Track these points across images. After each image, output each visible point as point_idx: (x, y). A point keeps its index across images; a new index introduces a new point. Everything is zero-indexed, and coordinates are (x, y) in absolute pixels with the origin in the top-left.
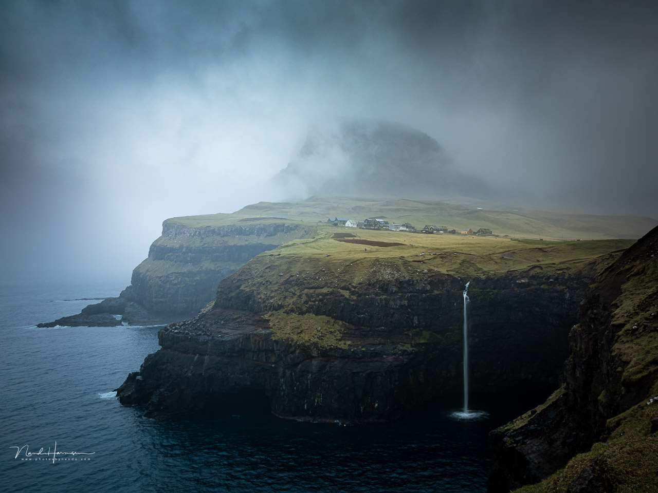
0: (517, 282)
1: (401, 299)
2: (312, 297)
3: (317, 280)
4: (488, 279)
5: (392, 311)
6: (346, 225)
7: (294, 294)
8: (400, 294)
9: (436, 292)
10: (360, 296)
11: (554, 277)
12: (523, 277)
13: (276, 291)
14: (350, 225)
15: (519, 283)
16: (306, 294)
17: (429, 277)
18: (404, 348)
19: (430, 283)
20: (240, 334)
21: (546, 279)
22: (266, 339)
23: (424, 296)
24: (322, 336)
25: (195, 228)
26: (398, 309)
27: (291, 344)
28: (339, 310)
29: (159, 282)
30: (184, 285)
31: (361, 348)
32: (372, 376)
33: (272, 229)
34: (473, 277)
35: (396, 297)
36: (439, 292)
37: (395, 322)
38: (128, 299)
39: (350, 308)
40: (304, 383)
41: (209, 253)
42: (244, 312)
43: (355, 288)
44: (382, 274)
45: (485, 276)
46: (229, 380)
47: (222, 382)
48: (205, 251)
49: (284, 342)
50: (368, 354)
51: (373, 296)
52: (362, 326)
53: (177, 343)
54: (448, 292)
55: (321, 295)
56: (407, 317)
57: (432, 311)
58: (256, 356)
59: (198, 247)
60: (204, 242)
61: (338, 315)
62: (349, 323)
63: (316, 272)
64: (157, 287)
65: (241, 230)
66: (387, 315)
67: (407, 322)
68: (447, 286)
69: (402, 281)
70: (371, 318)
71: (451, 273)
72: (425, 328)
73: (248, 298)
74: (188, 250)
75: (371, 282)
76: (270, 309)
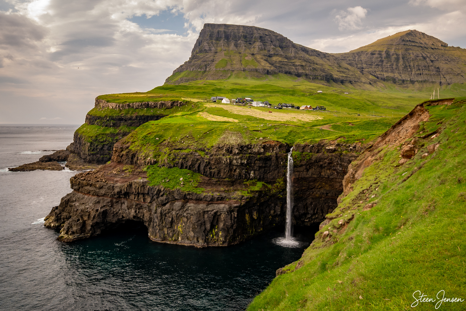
1: (241, 159)
2: (178, 156)
3: (182, 143)
4: (307, 145)
5: (235, 167)
7: (166, 153)
8: (241, 155)
9: (268, 154)
11: (353, 145)
12: (331, 145)
13: (153, 151)
14: (225, 102)
15: (328, 149)
16: (173, 153)
17: (263, 143)
18: (243, 194)
19: (264, 147)
20: (126, 182)
21: (347, 147)
22: (143, 186)
23: (258, 156)
24: (183, 184)
25: (116, 103)
26: (240, 166)
27: (161, 190)
28: (197, 166)
29: (91, 141)
30: (108, 143)
31: (210, 194)
32: (218, 214)
33: (170, 104)
34: (295, 143)
35: (238, 157)
36: (270, 154)
37: (236, 175)
38: (71, 152)
39: (204, 164)
40: (170, 217)
41: (126, 121)
42: (131, 166)
43: (209, 150)
44: (229, 140)
45: (304, 143)
46: (118, 214)
47: (113, 215)
48: (123, 119)
49: (156, 188)
50: (216, 198)
51: (221, 156)
52: (212, 177)
53: (82, 187)
54: (277, 154)
55: (184, 154)
56: (246, 172)
57: (265, 167)
58: (136, 198)
59: (118, 116)
60: (122, 113)
61: (196, 169)
62: (203, 175)
63: (182, 137)
64: (89, 144)
65: (148, 104)
66: (231, 170)
67: (246, 175)
68: (276, 150)
69: (243, 146)
70: (219, 172)
71: (280, 140)
72: (259, 180)
73: (134, 156)
74: (112, 118)
75: (221, 146)
76: (148, 164)
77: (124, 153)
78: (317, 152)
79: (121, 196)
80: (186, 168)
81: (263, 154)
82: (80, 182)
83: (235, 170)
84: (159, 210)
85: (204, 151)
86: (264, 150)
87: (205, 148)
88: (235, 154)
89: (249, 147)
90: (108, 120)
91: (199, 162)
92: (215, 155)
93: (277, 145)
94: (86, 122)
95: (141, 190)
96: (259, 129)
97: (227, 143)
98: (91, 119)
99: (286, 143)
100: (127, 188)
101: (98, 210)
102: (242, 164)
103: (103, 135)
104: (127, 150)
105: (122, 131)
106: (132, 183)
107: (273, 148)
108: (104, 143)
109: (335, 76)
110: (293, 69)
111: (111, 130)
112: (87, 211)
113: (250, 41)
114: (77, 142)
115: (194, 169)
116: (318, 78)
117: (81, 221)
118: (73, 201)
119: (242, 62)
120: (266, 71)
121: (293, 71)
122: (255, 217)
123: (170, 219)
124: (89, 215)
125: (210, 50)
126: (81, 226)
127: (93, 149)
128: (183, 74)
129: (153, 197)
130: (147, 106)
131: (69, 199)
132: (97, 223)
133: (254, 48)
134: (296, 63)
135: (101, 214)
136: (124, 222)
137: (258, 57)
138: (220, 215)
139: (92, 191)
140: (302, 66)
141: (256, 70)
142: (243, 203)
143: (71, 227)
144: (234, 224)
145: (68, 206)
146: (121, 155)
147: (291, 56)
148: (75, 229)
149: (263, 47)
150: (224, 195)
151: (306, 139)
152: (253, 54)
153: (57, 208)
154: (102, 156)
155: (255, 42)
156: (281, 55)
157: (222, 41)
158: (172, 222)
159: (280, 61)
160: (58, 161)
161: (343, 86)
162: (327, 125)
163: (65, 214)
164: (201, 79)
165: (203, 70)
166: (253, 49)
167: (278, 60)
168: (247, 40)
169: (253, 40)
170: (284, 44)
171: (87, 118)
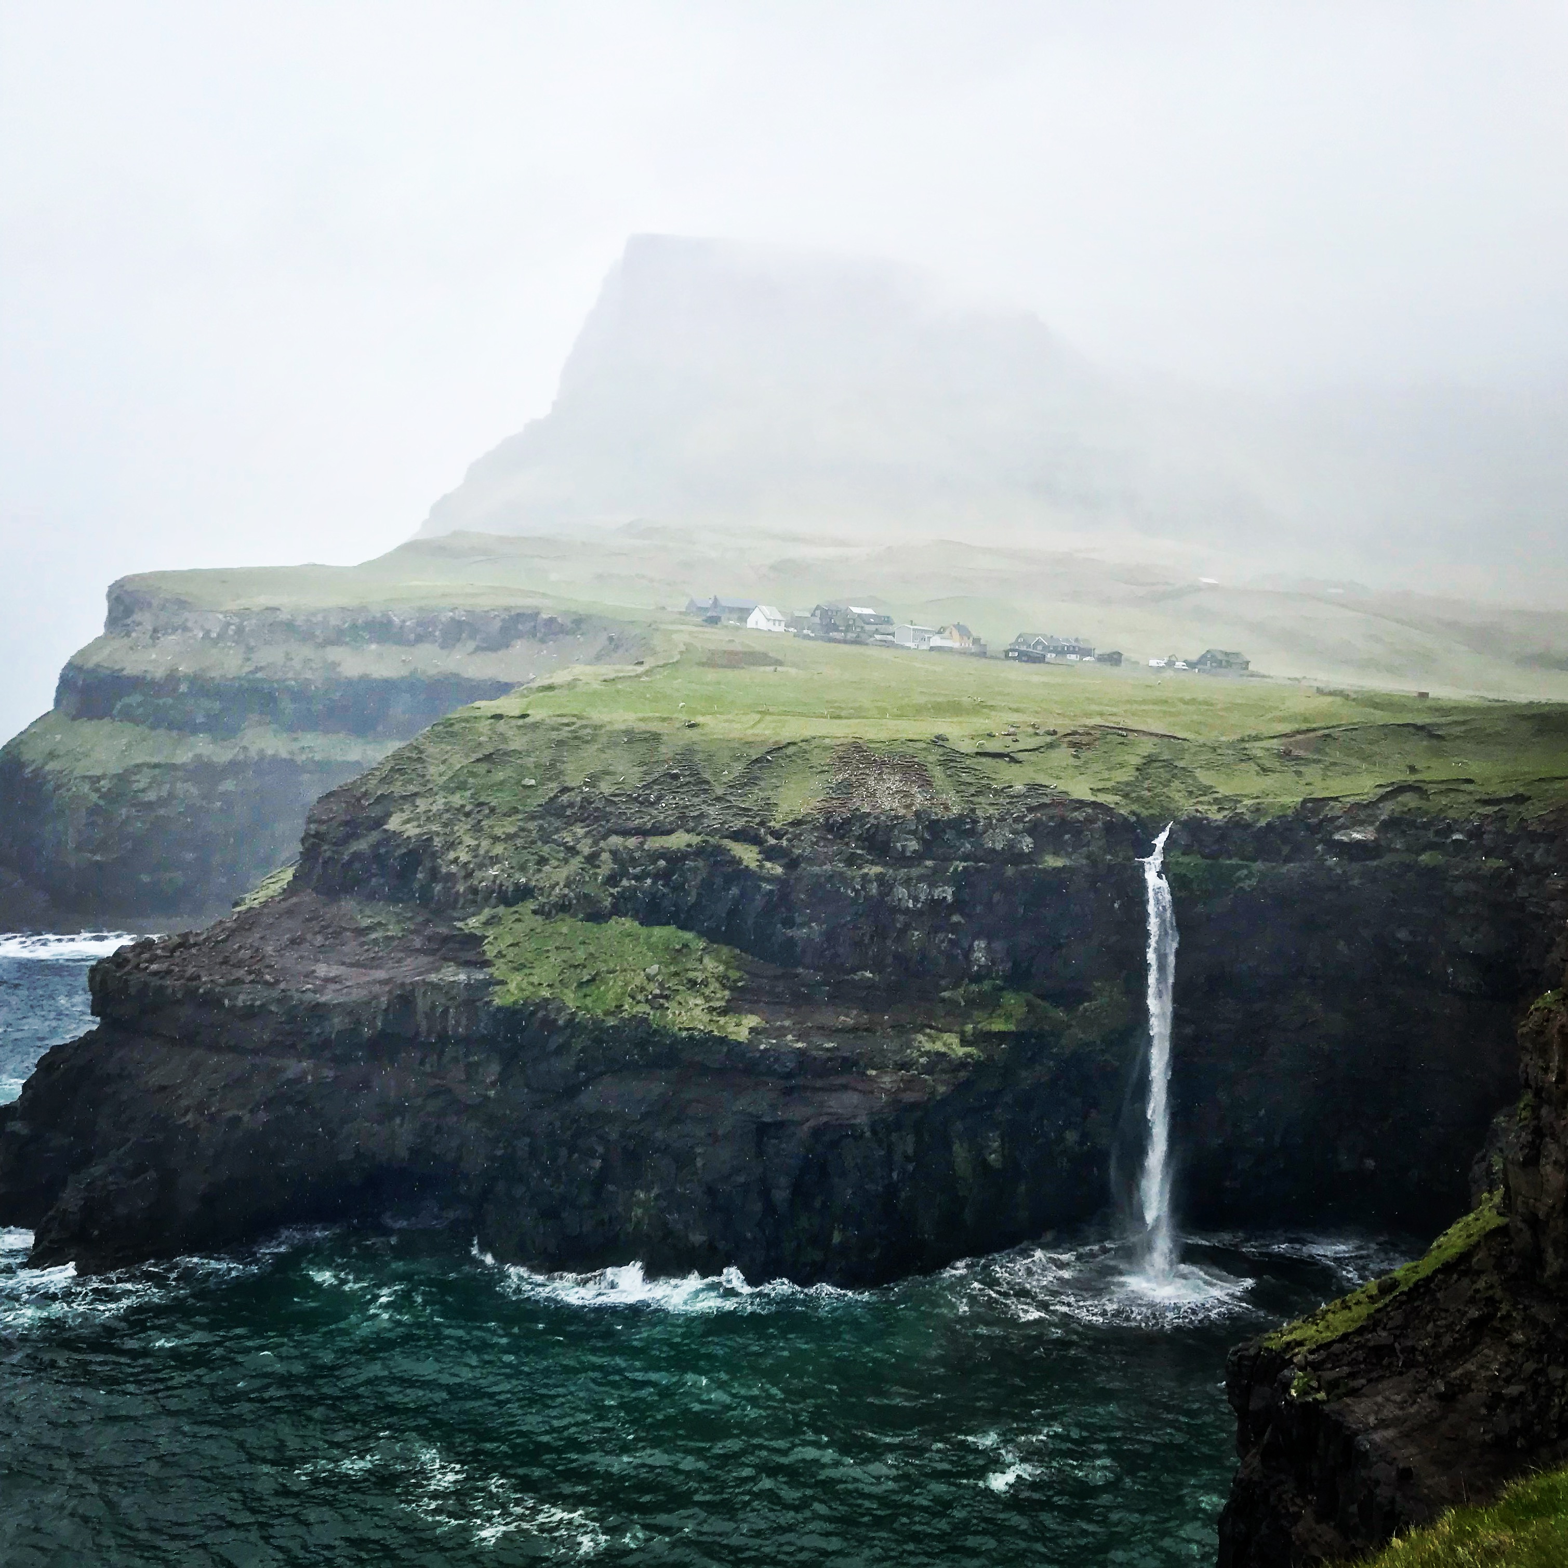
0: (1337, 837)
1: (932, 879)
2: (634, 861)
3: (652, 804)
4: (1237, 824)
5: (901, 920)
6: (751, 622)
7: (572, 851)
8: (929, 863)
9: (1052, 862)
10: (792, 864)
11: (1469, 827)
12: (1356, 823)
13: (510, 837)
14: (764, 625)
15: (1341, 842)
16: (611, 852)
17: (1031, 809)
18: (939, 1047)
19: (1033, 830)
21: (1437, 833)
22: (470, 1002)
23: (1010, 870)
24: (663, 996)
25: (222, 613)
26: (923, 913)
27: (555, 1020)
28: (722, 909)
29: (93, 797)
31: (791, 1042)
32: (829, 1138)
33: (495, 625)
34: (1178, 815)
35: (915, 872)
36: (1061, 862)
37: (908, 955)
39: (758, 905)
41: (272, 701)
42: (397, 909)
43: (780, 838)
44: (870, 795)
46: (336, 1141)
48: (259, 691)
50: (819, 1064)
51: (838, 867)
52: (797, 965)
53: (159, 1009)
54: (1094, 863)
55: (662, 856)
56: (951, 944)
58: (432, 1059)
59: (235, 678)
61: (718, 928)
62: (754, 954)
63: (649, 779)
65: (388, 624)
66: (881, 933)
67: (950, 957)
68: (1095, 842)
69: (939, 820)
71: (1105, 800)
72: (1013, 983)
75: (836, 820)
76: (487, 899)
79: (357, 1052)
80: (673, 919)
81: (1032, 862)
82: (144, 984)
83: (903, 934)
84: (540, 1123)
86: (1035, 843)
87: (763, 830)
88: (903, 860)
89: (964, 827)
90: (183, 698)
93: (1094, 823)
94: (57, 702)
95: (458, 1023)
96: (1004, 747)
97: (866, 808)
98: (91, 692)
100: (387, 1011)
101: (240, 1118)
102: (935, 905)
104: (377, 835)
106: (413, 989)
107: (1077, 835)
108: (162, 812)
112: (183, 1126)
115: (711, 926)
122: (995, 1159)
124: (193, 1145)
126: (152, 1199)
130: (383, 630)
132: (230, 1184)
135: (253, 1143)
138: (836, 1144)
142: (942, 1089)
143: (104, 1203)
145: (81, 1102)
151: (1229, 799)
171: (64, 687)
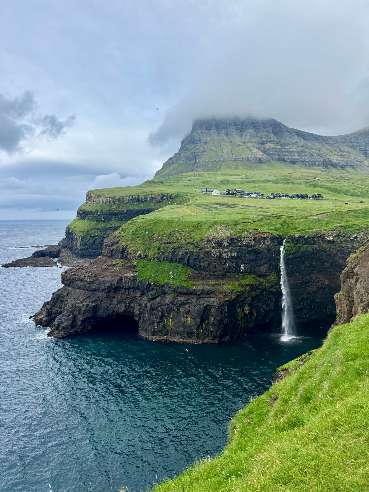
2: (168, 249)
3: (172, 237)
4: (301, 237)
5: (224, 261)
7: (155, 247)
8: (231, 248)
10: (200, 249)
11: (354, 236)
13: (143, 245)
14: (215, 194)
16: (163, 247)
17: (254, 235)
19: (255, 239)
20: (116, 276)
21: (347, 238)
22: (133, 280)
23: (249, 249)
24: (173, 278)
25: (106, 198)
26: (229, 259)
27: (151, 284)
28: (186, 259)
29: (83, 235)
30: (100, 237)
31: (200, 287)
32: (208, 308)
33: (160, 198)
34: (289, 235)
35: (227, 250)
36: (261, 246)
37: (226, 268)
38: (64, 247)
39: (193, 258)
40: (159, 311)
41: (116, 215)
42: (121, 260)
43: (198, 243)
44: (218, 233)
45: (299, 234)
46: (109, 309)
47: (104, 310)
48: (114, 213)
49: (146, 282)
50: (206, 292)
51: (210, 249)
52: (202, 271)
53: (73, 282)
54: (268, 246)
55: (173, 248)
56: (236, 265)
57: (255, 260)
58: (127, 292)
59: (109, 211)
60: (113, 207)
61: (185, 263)
62: (193, 269)
63: (172, 231)
64: (81, 239)
65: (138, 198)
66: (221, 263)
67: (236, 268)
68: (268, 242)
69: (233, 238)
70: (209, 265)
71: (271, 232)
72: (250, 273)
73: (124, 250)
74: (102, 213)
75: (210, 239)
76: (138, 258)
77: (114, 247)
78: (313, 244)
79: (112, 291)
80: (176, 261)
81: (254, 247)
82: (70, 277)
83: (225, 263)
84: (149, 305)
85: (193, 244)
86: (255, 243)
87: (194, 242)
88: (224, 247)
89: (239, 240)
90: (99, 215)
91: (189, 255)
92: (204, 248)
93: (268, 237)
94: (77, 217)
95: (131, 285)
96: (250, 221)
97: (217, 236)
98: (82, 214)
99: (278, 235)
100: (117, 282)
101: (89, 304)
102: (232, 257)
103: (94, 230)
104: (118, 245)
105: (113, 225)
106: (122, 278)
107: (264, 240)
108: (96, 238)
109: (334, 161)
110: (287, 156)
111: (102, 225)
112: (77, 306)
113: (241, 128)
114: (68, 236)
115: (184, 262)
116: (315, 164)
117: (71, 316)
118: (64, 297)
119: (232, 152)
120: (258, 160)
121: (287, 158)
122: (247, 312)
123: (160, 313)
124: (80, 310)
125: (200, 140)
126: (72, 321)
127: (85, 244)
128: (172, 167)
129: (143, 291)
130: (138, 200)
131: (59, 294)
132: (87, 318)
133: (246, 135)
134: (290, 149)
135: (92, 309)
136: (114, 317)
137: (250, 146)
138: (210, 309)
139: (83, 285)
140: (298, 152)
141: (248, 159)
142: (233, 297)
143: (62, 322)
144: (225, 319)
145: (59, 301)
146: (111, 250)
147: (286, 141)
148: (65, 324)
149: (255, 134)
150: (213, 289)
151: (301, 230)
152: (244, 143)
153: (48, 303)
154: (94, 251)
155: (246, 129)
156: (274, 141)
157: (212, 131)
158: (162, 316)
159: (273, 148)
160: (50, 256)
161: (344, 171)
162: (324, 214)
163: (55, 309)
164: (191, 171)
165: (192, 162)
166: (244, 137)
167: (271, 147)
168: (237, 127)
169: (244, 127)
170: (278, 129)
171: (78, 213)
